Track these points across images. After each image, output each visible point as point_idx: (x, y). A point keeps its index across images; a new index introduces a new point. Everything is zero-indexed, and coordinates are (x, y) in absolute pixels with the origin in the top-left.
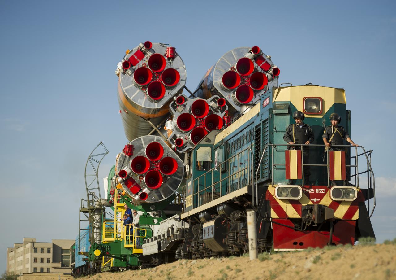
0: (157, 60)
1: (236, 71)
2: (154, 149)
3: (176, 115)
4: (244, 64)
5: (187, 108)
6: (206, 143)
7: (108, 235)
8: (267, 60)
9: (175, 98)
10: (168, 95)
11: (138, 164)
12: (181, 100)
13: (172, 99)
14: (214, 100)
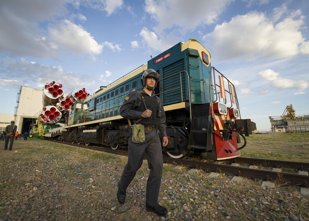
0: (56, 87)
1: (79, 93)
2: (53, 109)
3: (61, 101)
4: (81, 92)
5: (64, 100)
6: (80, 102)
7: (36, 131)
8: (86, 92)
9: (61, 97)
10: (59, 96)
11: (47, 113)
12: (63, 98)
13: (60, 97)
14: (72, 99)
